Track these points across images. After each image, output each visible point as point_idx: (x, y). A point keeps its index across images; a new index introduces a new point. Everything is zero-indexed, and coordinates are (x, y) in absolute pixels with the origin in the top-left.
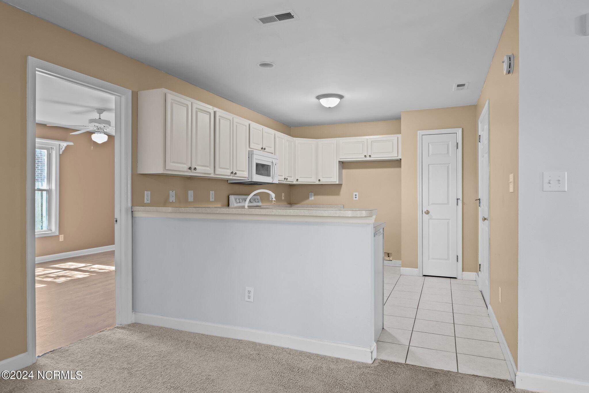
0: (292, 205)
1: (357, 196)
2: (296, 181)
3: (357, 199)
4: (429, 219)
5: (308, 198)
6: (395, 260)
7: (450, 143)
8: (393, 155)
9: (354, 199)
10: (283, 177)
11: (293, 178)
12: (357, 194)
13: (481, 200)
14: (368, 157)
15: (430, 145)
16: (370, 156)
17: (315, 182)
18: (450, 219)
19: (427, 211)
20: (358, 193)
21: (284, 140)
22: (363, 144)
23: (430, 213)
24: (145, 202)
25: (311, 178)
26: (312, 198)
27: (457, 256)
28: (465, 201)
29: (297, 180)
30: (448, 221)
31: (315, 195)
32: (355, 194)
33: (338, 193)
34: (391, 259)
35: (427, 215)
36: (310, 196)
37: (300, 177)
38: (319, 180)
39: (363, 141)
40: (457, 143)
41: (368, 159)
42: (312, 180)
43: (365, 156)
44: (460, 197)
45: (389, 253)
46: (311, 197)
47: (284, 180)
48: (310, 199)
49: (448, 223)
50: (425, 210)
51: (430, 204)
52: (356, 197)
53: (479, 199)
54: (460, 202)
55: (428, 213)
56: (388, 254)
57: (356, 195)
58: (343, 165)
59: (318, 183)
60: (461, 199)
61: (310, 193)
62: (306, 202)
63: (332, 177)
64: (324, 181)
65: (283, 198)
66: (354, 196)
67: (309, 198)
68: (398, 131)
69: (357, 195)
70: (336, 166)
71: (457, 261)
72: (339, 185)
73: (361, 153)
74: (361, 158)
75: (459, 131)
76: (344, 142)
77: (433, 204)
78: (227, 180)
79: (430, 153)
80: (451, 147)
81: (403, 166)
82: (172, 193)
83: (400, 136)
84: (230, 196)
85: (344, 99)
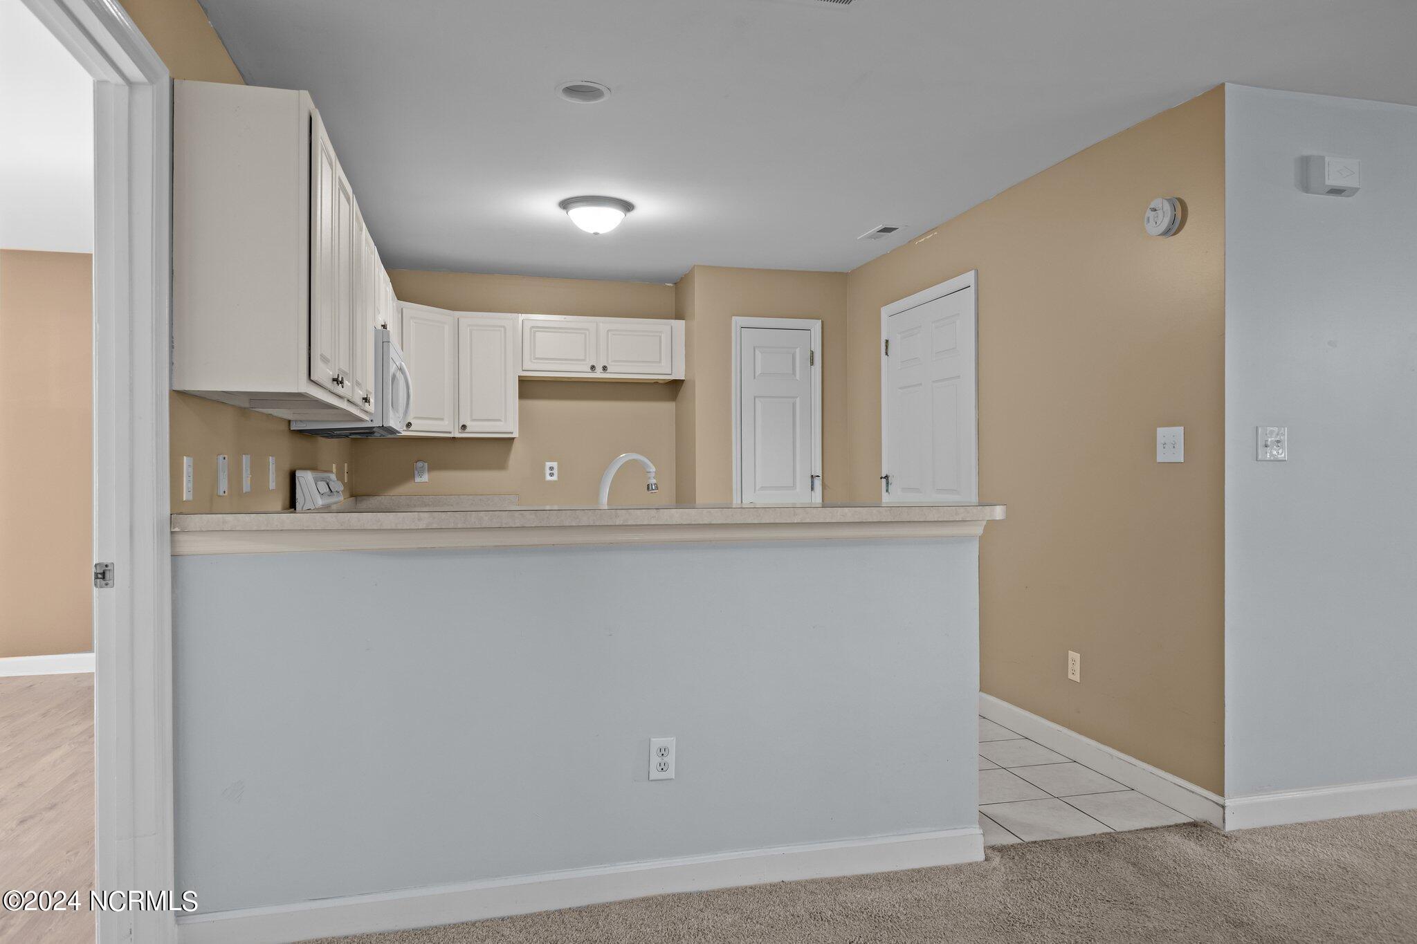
0: (359, 498)
2: (405, 428)
3: (555, 478)
5: (409, 476)
8: (662, 370)
9: (548, 478)
12: (555, 464)
13: (890, 478)
17: (450, 433)
20: (557, 463)
22: (586, 337)
24: (184, 499)
25: (442, 419)
26: (422, 478)
28: (827, 482)
29: (409, 425)
31: (431, 469)
33: (501, 465)
36: (416, 472)
37: (415, 418)
38: (464, 427)
39: (587, 330)
40: (812, 353)
41: (599, 374)
42: (445, 426)
44: (819, 472)
46: (420, 475)
48: (418, 480)
51: (757, 488)
53: (887, 477)
54: (818, 483)
57: (551, 468)
58: (529, 388)
59: (455, 434)
60: (820, 476)
61: (420, 464)
63: (500, 420)
64: (477, 429)
65: (346, 478)
67: (414, 477)
68: (680, 313)
69: (556, 468)
70: (514, 388)
72: (506, 442)
73: (583, 358)
74: (580, 370)
75: (816, 326)
76: (533, 327)
77: (762, 488)
78: (289, 421)
79: (758, 372)
80: (800, 356)
81: (701, 398)
82: (222, 463)
83: (680, 325)
84: (298, 474)
85: (632, 215)
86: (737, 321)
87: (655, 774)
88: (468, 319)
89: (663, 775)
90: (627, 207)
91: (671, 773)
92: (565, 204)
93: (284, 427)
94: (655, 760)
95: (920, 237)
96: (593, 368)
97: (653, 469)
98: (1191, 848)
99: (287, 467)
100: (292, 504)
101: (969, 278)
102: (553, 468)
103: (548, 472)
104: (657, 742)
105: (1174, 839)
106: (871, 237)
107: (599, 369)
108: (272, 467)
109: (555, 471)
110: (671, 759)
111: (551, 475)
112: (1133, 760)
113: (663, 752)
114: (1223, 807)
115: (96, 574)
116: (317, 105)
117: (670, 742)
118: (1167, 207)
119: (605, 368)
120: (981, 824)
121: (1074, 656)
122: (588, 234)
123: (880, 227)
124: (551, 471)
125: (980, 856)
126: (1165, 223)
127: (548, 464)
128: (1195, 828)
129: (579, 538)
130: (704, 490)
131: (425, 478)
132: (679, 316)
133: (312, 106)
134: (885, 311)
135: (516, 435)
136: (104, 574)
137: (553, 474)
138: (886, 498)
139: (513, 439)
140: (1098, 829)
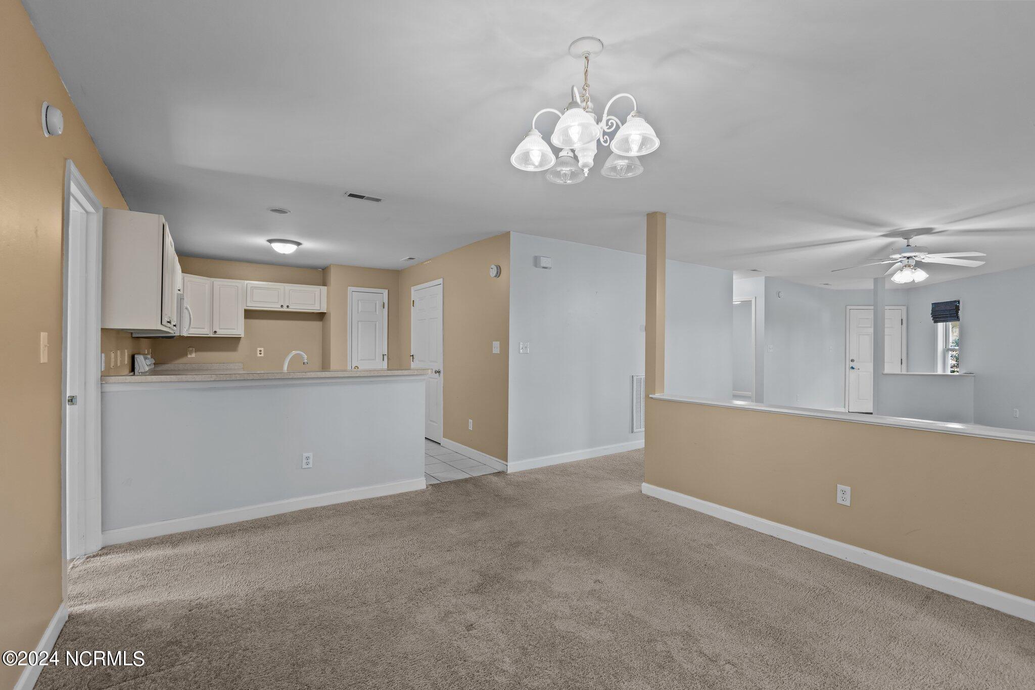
3: (262, 355)
5: (185, 355)
8: (316, 308)
9: (259, 355)
12: (262, 349)
15: (360, 302)
17: (208, 334)
22: (278, 292)
25: (204, 328)
28: (389, 357)
31: (196, 351)
33: (234, 349)
36: (188, 353)
38: (215, 332)
39: (279, 289)
40: (384, 303)
41: (285, 309)
42: (206, 332)
46: (190, 354)
48: (189, 356)
51: (359, 360)
53: (413, 356)
54: (386, 358)
58: (250, 314)
59: (211, 335)
60: (387, 354)
61: (191, 349)
63: (234, 329)
64: (222, 333)
67: (187, 355)
68: (324, 283)
69: (263, 351)
70: (242, 314)
72: (238, 339)
73: (277, 301)
74: (276, 307)
75: (386, 292)
76: (252, 287)
77: (361, 360)
78: (132, 333)
79: (360, 310)
80: (379, 306)
81: (334, 321)
82: (113, 355)
83: (324, 289)
84: (136, 356)
85: (300, 246)
86: (350, 289)
87: (305, 466)
88: (218, 282)
89: (308, 466)
90: (298, 244)
91: (310, 465)
92: (270, 241)
93: (130, 335)
94: (305, 461)
95: (425, 262)
96: (282, 306)
97: (306, 356)
98: (495, 479)
99: (131, 353)
100: (133, 369)
101: (440, 281)
103: (259, 352)
104: (305, 455)
105: (492, 477)
106: (405, 260)
107: (285, 307)
108: (126, 354)
109: (262, 352)
110: (311, 461)
111: (260, 354)
112: (485, 455)
113: (307, 458)
114: (507, 465)
115: (69, 400)
116: (166, 221)
117: (310, 455)
118: (495, 268)
119: (288, 306)
120: (425, 476)
121: (470, 421)
122: (281, 254)
123: (408, 257)
124: (261, 352)
125: (425, 487)
126: (495, 273)
127: (259, 349)
128: (500, 474)
129: (275, 383)
130: (334, 364)
131: (193, 355)
132: (324, 284)
133: (164, 220)
134: (413, 289)
135: (242, 336)
136: (72, 400)
138: (413, 365)
139: (241, 337)
140: (467, 476)
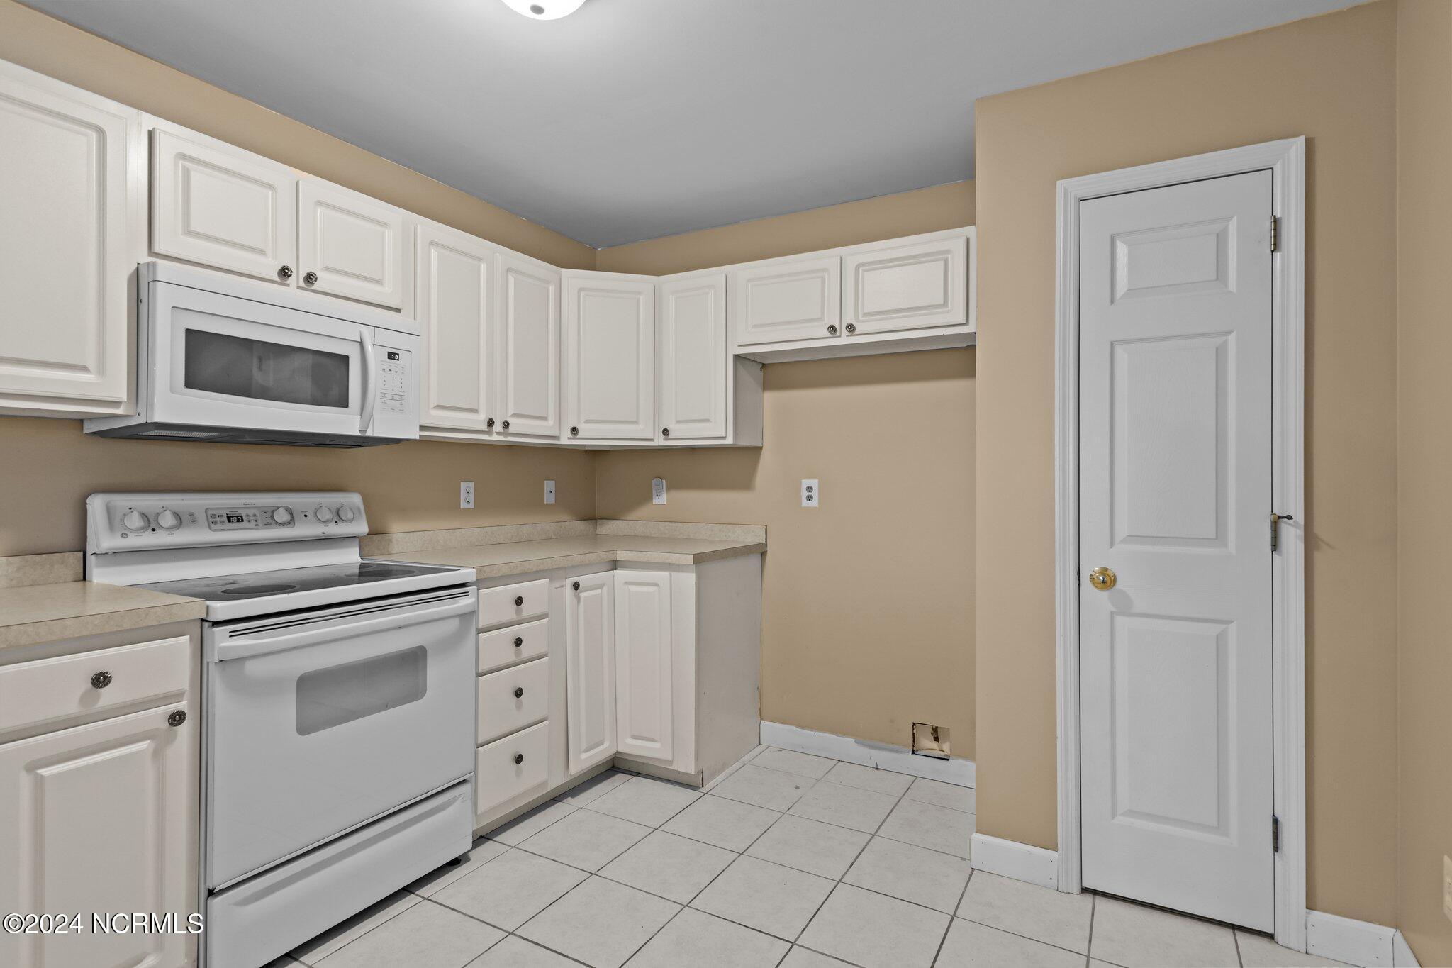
0: (599, 521)
1: (815, 493)
2: (569, 435)
3: (815, 503)
4: (1113, 615)
5: (648, 498)
6: (961, 761)
7: (1233, 226)
8: (950, 318)
9: (805, 503)
10: (482, 417)
11: (551, 422)
12: (814, 483)
14: (845, 332)
15: (1122, 250)
16: (851, 328)
17: (652, 440)
18: (1229, 622)
19: (1104, 571)
20: (816, 481)
21: (483, 266)
22: (823, 282)
23: (1119, 585)
25: (636, 422)
26: (661, 499)
27: (1275, 821)
28: (1319, 529)
29: (574, 431)
30: (1220, 627)
31: (669, 489)
32: (806, 483)
33: (745, 483)
34: (946, 747)
35: (1104, 595)
36: (654, 492)
37: (587, 421)
38: (666, 432)
39: (825, 269)
40: (1276, 221)
41: (844, 339)
42: (642, 431)
43: (832, 329)
44: (1296, 508)
45: (937, 728)
46: (659, 497)
47: (485, 427)
48: (656, 501)
49: (1220, 640)
50: (1090, 568)
51: (1118, 538)
52: (810, 498)
54: (1292, 536)
55: (1107, 581)
56: (935, 730)
57: (809, 489)
59: (660, 442)
60: (1299, 517)
61: (655, 482)
62: (643, 512)
63: (708, 420)
64: (684, 434)
65: (549, 498)
66: (805, 494)
67: (651, 498)
69: (814, 487)
70: (726, 374)
71: (1276, 849)
73: (819, 315)
74: (817, 337)
76: (752, 280)
86: (1069, 190)
88: (672, 283)
102: (811, 488)
124: (810, 493)
131: (666, 499)
137: (811, 497)
